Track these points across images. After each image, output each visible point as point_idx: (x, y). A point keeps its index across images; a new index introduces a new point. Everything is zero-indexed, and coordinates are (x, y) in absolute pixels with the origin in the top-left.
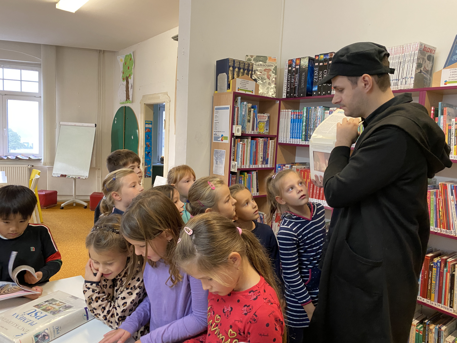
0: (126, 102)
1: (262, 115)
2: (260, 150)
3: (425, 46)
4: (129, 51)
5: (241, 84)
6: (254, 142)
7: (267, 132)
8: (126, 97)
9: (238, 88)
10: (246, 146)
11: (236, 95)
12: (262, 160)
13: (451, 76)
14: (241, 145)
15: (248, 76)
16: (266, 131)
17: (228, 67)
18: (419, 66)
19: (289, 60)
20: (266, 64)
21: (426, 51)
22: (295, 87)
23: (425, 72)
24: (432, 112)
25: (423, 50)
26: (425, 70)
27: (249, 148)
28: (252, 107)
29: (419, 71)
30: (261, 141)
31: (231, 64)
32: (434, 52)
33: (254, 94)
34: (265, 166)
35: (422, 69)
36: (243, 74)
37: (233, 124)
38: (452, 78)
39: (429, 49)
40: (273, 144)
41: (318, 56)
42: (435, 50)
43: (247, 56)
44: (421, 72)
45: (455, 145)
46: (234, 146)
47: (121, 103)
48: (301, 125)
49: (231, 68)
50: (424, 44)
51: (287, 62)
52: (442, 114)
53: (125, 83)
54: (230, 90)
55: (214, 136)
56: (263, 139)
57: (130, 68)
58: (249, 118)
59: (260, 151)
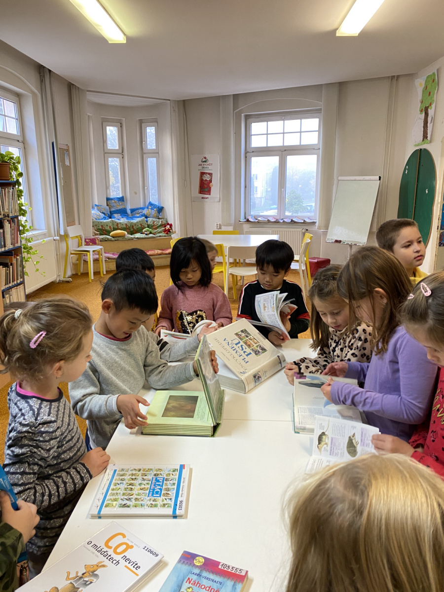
0: (423, 143)
8: (424, 135)
47: (416, 145)
53: (423, 116)
57: (431, 94)
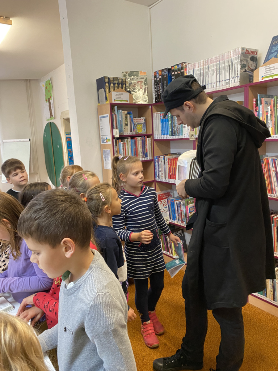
0: (51, 119)
1: (139, 118)
2: (140, 146)
3: (247, 50)
4: (47, 78)
5: (116, 96)
6: (133, 141)
7: (145, 132)
8: (50, 115)
9: (114, 99)
10: (126, 145)
11: (112, 106)
12: (142, 154)
13: (266, 72)
14: (122, 144)
15: (123, 89)
16: (143, 131)
17: (104, 84)
18: (243, 66)
19: (154, 72)
20: (138, 77)
21: (248, 54)
22: (160, 93)
23: (249, 71)
24: (254, 103)
25: (246, 53)
26: (250, 69)
27: (129, 146)
28: (128, 113)
29: (244, 71)
30: (139, 140)
31: (107, 81)
32: (257, 53)
33: (128, 102)
34: (145, 159)
35: (246, 69)
36: (118, 87)
37: (112, 128)
38: (267, 74)
39: (251, 52)
40: (150, 141)
41: (173, 66)
42: (257, 52)
43: (123, 72)
44: (245, 71)
45: (271, 127)
46: (116, 145)
47: (47, 120)
48: (168, 124)
49: (107, 84)
50: (246, 48)
51: (153, 74)
52: (261, 104)
53: (48, 103)
54: (108, 102)
55: (101, 139)
56: (141, 138)
57: (50, 91)
58: (126, 122)
59: (140, 148)
